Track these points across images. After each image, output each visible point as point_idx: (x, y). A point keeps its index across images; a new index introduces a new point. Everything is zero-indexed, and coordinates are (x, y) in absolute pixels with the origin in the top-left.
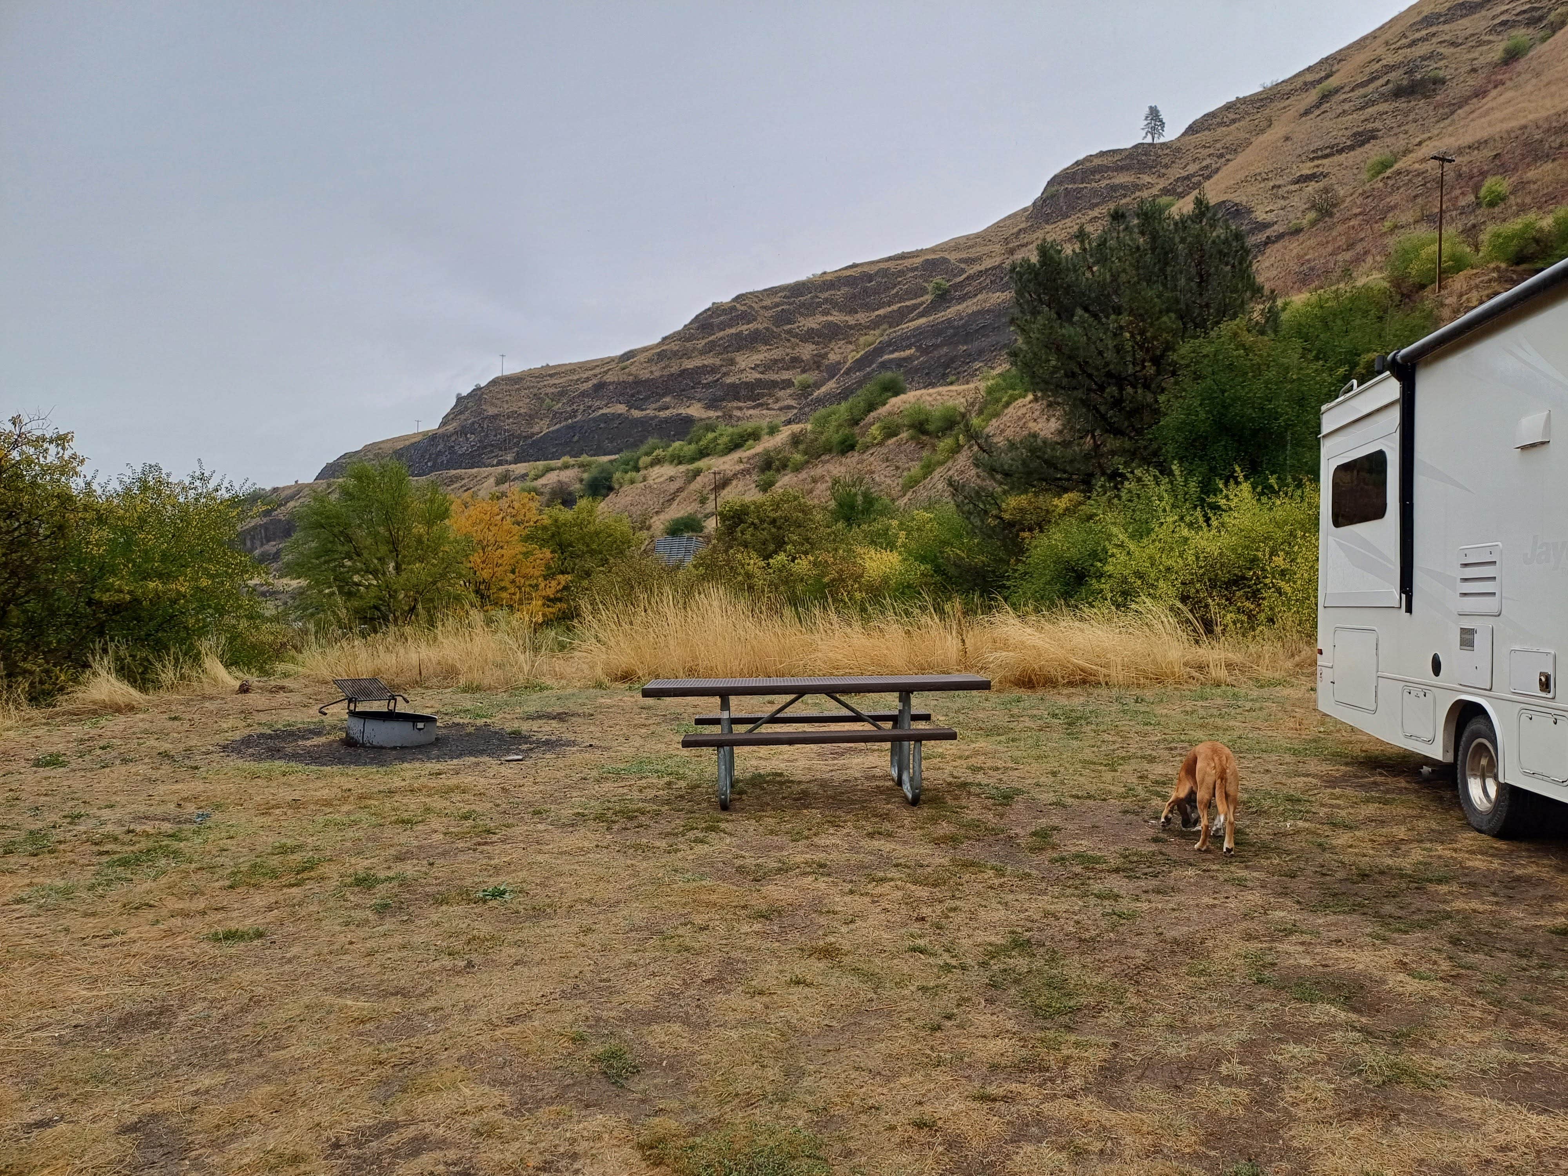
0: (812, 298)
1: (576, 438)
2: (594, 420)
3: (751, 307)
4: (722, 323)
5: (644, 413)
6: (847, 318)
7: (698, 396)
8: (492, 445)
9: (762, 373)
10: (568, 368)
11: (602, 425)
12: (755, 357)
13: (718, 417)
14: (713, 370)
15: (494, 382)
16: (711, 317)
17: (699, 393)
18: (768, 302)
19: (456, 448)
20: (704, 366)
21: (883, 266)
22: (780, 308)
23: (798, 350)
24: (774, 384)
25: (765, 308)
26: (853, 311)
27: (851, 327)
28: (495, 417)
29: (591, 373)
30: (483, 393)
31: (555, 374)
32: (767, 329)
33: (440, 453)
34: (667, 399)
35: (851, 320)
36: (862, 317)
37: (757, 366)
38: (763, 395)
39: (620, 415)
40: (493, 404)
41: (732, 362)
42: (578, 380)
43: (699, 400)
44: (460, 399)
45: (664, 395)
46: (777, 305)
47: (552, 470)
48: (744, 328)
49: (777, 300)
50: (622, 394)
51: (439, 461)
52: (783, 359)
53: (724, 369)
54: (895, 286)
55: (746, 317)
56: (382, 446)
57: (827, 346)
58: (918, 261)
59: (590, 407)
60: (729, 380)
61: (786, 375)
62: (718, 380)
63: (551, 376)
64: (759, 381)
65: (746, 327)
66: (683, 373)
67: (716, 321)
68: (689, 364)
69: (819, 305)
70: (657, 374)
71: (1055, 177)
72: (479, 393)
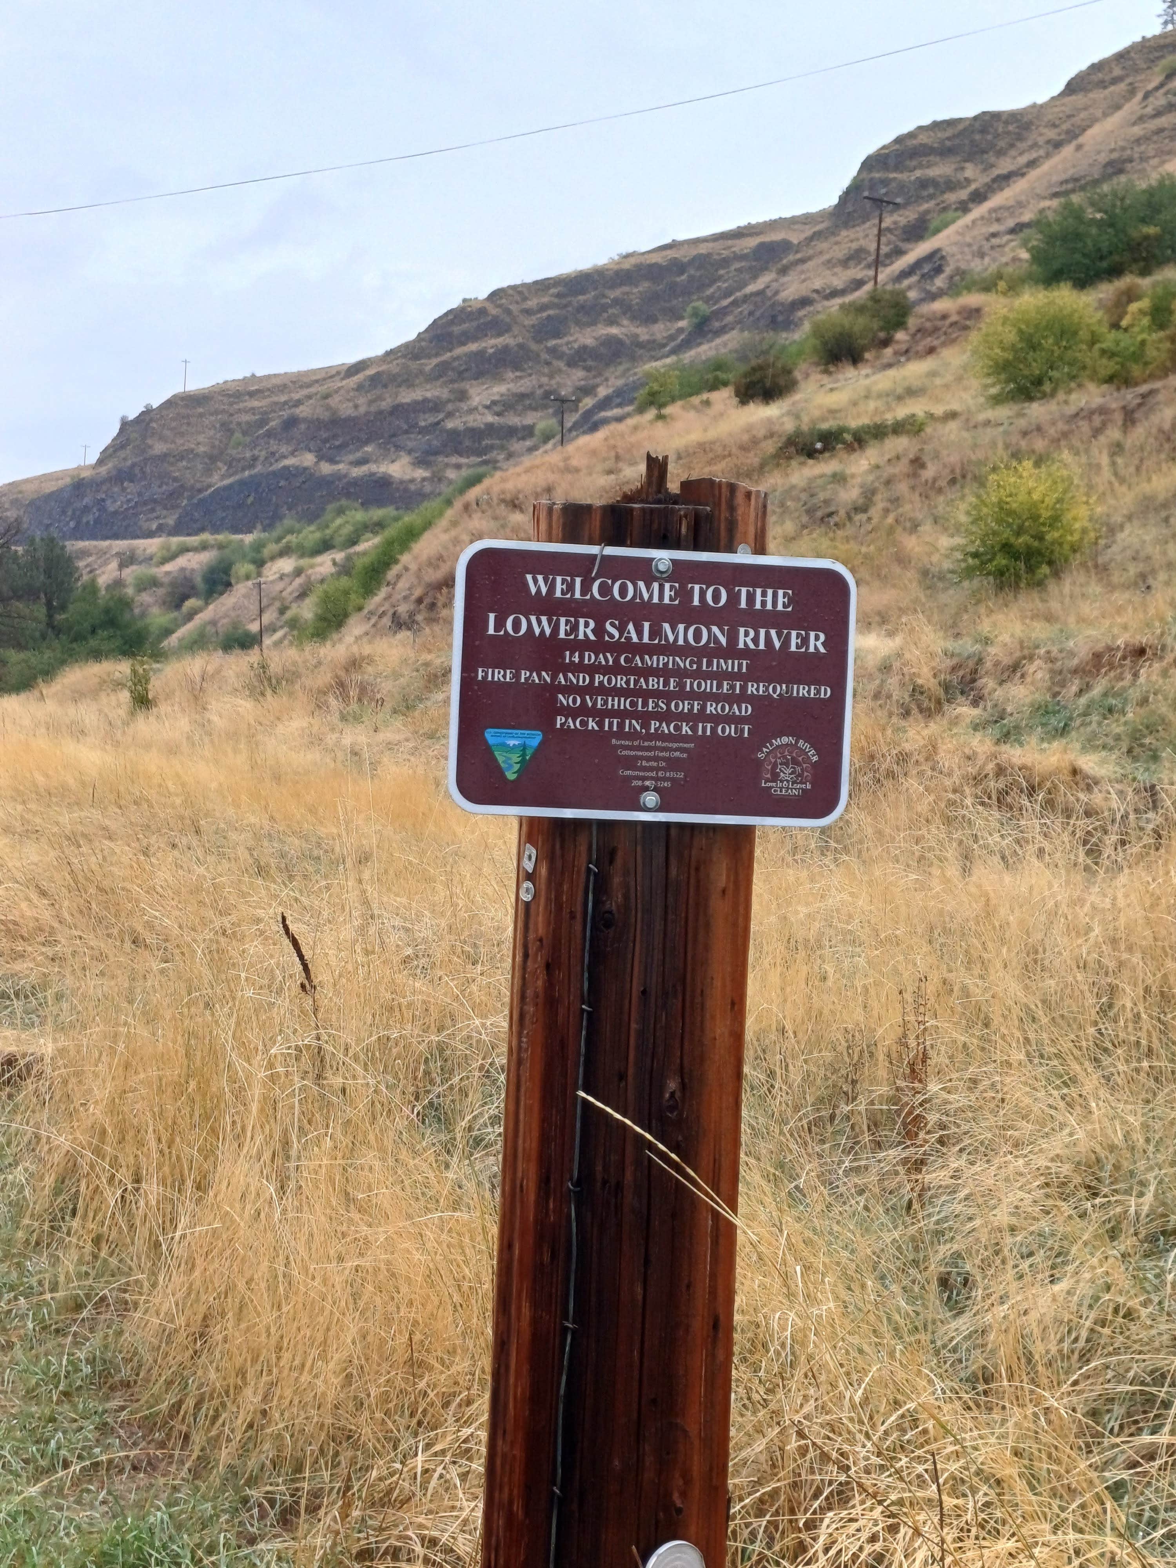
0: (596, 298)
1: (250, 500)
2: (274, 473)
3: (508, 312)
4: (464, 333)
5: (336, 467)
6: (639, 331)
7: (410, 444)
8: (155, 501)
9: (499, 414)
10: (277, 381)
11: (282, 483)
12: (496, 389)
13: (424, 479)
14: (435, 406)
15: (169, 404)
16: (452, 322)
17: (414, 441)
18: (532, 303)
19: (109, 502)
20: (425, 400)
21: (703, 249)
22: (545, 314)
23: (558, 379)
24: (512, 432)
25: (528, 312)
26: (650, 320)
27: (641, 345)
28: (163, 457)
29: (306, 392)
30: (151, 420)
31: (258, 391)
32: (521, 346)
33: (86, 509)
34: (369, 449)
35: (643, 333)
36: (660, 330)
37: (494, 403)
38: (492, 447)
39: (305, 469)
40: (162, 438)
41: (463, 396)
42: (285, 403)
43: (410, 452)
44: (125, 424)
45: (367, 442)
46: (543, 308)
47: (188, 550)
48: (491, 344)
49: (545, 300)
50: (314, 438)
51: (84, 520)
52: (533, 393)
53: (450, 407)
54: (713, 282)
55: (496, 326)
56: (24, 487)
57: (600, 374)
58: (752, 242)
59: (273, 454)
60: (450, 425)
61: (529, 419)
62: (438, 423)
63: (252, 394)
64: (490, 427)
65: (493, 341)
66: (397, 410)
67: (456, 329)
68: (407, 396)
69: (604, 308)
70: (362, 410)
71: (869, 158)
72: (147, 418)
